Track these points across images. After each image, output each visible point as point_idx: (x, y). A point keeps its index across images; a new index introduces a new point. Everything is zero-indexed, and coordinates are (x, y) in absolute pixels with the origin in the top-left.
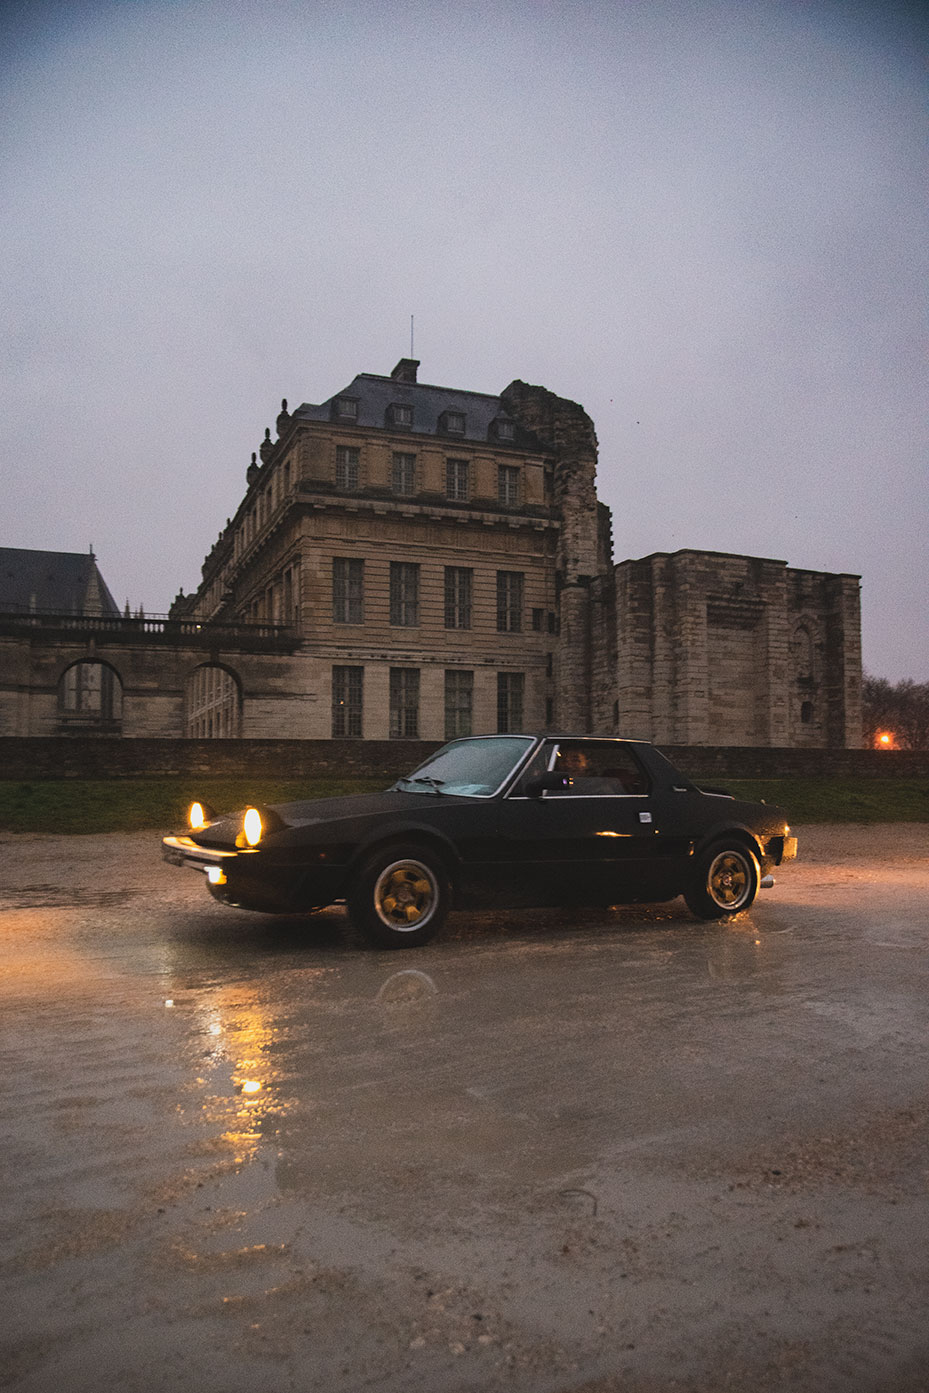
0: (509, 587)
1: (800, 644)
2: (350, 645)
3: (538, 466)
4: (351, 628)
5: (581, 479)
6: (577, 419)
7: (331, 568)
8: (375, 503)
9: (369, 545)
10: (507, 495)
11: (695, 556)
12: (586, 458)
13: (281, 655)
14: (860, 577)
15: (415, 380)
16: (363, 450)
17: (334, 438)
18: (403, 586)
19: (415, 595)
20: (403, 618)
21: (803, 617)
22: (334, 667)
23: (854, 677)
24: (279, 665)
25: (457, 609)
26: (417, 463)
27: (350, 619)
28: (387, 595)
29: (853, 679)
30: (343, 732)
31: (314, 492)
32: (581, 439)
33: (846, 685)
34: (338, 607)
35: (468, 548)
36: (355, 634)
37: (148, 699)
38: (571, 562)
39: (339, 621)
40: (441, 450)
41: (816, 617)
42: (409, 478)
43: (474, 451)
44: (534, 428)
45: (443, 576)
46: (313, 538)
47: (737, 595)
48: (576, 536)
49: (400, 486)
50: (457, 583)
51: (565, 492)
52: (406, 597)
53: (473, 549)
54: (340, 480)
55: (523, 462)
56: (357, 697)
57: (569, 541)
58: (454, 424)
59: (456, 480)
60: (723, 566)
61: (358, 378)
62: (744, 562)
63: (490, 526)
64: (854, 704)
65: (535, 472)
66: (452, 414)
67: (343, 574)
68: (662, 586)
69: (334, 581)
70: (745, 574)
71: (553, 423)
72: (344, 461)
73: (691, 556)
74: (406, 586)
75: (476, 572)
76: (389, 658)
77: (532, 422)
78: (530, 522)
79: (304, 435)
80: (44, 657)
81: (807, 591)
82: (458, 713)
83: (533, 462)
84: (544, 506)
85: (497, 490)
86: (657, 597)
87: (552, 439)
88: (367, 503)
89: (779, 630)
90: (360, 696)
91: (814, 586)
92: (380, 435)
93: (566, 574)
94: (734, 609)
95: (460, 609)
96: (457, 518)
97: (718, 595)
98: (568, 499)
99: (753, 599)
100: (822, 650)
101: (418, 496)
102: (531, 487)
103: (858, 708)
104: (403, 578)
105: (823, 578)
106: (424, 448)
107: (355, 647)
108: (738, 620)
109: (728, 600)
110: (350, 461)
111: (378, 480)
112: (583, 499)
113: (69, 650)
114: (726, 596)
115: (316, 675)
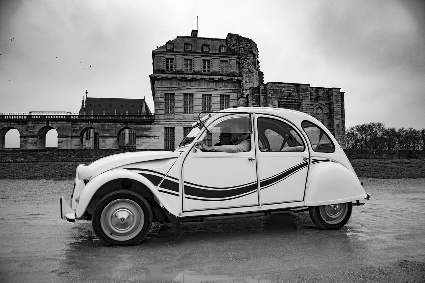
0: (225, 100)
1: (319, 114)
2: (171, 120)
3: (235, 60)
4: (170, 115)
5: (248, 63)
6: (248, 43)
7: (164, 96)
8: (177, 75)
9: (176, 89)
10: (224, 70)
11: (273, 84)
12: (250, 56)
13: (147, 124)
14: (340, 89)
15: (196, 36)
16: (174, 59)
17: (164, 56)
18: (188, 101)
19: (193, 104)
20: (188, 111)
21: (320, 104)
22: (165, 127)
23: (339, 125)
24: (147, 128)
25: (207, 108)
26: (193, 62)
27: (171, 112)
28: (183, 104)
29: (338, 125)
30: (168, 148)
31: (157, 73)
32: (249, 50)
33: (335, 127)
34: (167, 108)
35: (210, 88)
36: (171, 117)
37: (106, 139)
38: (245, 90)
39: (167, 113)
40: (200, 57)
41: (324, 104)
42: (190, 67)
43: (211, 56)
44: (234, 48)
45: (201, 97)
46: (158, 88)
47: (290, 97)
48: (246, 82)
49: (187, 69)
50: (207, 99)
51: (243, 68)
52: (189, 105)
53: (212, 88)
54: (167, 69)
55: (229, 59)
56: (173, 136)
57: (244, 84)
58: (205, 49)
59: (206, 66)
60: (284, 87)
61: (178, 37)
62: (293, 85)
63: (217, 80)
64: (339, 134)
65: (233, 62)
66: (205, 45)
67: (169, 98)
68: (263, 95)
69: (165, 101)
70: (293, 89)
71: (239, 45)
72: (169, 63)
73: (271, 84)
74: (189, 101)
75: (213, 95)
76: (183, 124)
77: (234, 46)
78: (231, 78)
79: (155, 56)
80: (76, 127)
81: (320, 95)
82: (207, 141)
83: (233, 59)
84: (237, 73)
85: (220, 69)
86: (261, 99)
87: (239, 51)
88: (175, 75)
89: (307, 109)
90: (174, 136)
91: (323, 93)
92: (181, 54)
93: (243, 95)
94: (290, 102)
95: (208, 108)
96: (205, 78)
97: (283, 97)
98: (243, 70)
99: (296, 98)
100: (327, 115)
101: (193, 72)
102: (232, 67)
103: (339, 136)
104: (188, 99)
105: (327, 90)
106: (195, 57)
107: (172, 121)
108: (292, 106)
109: (287, 99)
110: (170, 63)
111: (179, 68)
112: (249, 69)
113: (83, 125)
114: (284, 98)
115: (159, 130)
